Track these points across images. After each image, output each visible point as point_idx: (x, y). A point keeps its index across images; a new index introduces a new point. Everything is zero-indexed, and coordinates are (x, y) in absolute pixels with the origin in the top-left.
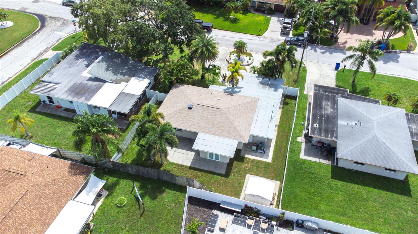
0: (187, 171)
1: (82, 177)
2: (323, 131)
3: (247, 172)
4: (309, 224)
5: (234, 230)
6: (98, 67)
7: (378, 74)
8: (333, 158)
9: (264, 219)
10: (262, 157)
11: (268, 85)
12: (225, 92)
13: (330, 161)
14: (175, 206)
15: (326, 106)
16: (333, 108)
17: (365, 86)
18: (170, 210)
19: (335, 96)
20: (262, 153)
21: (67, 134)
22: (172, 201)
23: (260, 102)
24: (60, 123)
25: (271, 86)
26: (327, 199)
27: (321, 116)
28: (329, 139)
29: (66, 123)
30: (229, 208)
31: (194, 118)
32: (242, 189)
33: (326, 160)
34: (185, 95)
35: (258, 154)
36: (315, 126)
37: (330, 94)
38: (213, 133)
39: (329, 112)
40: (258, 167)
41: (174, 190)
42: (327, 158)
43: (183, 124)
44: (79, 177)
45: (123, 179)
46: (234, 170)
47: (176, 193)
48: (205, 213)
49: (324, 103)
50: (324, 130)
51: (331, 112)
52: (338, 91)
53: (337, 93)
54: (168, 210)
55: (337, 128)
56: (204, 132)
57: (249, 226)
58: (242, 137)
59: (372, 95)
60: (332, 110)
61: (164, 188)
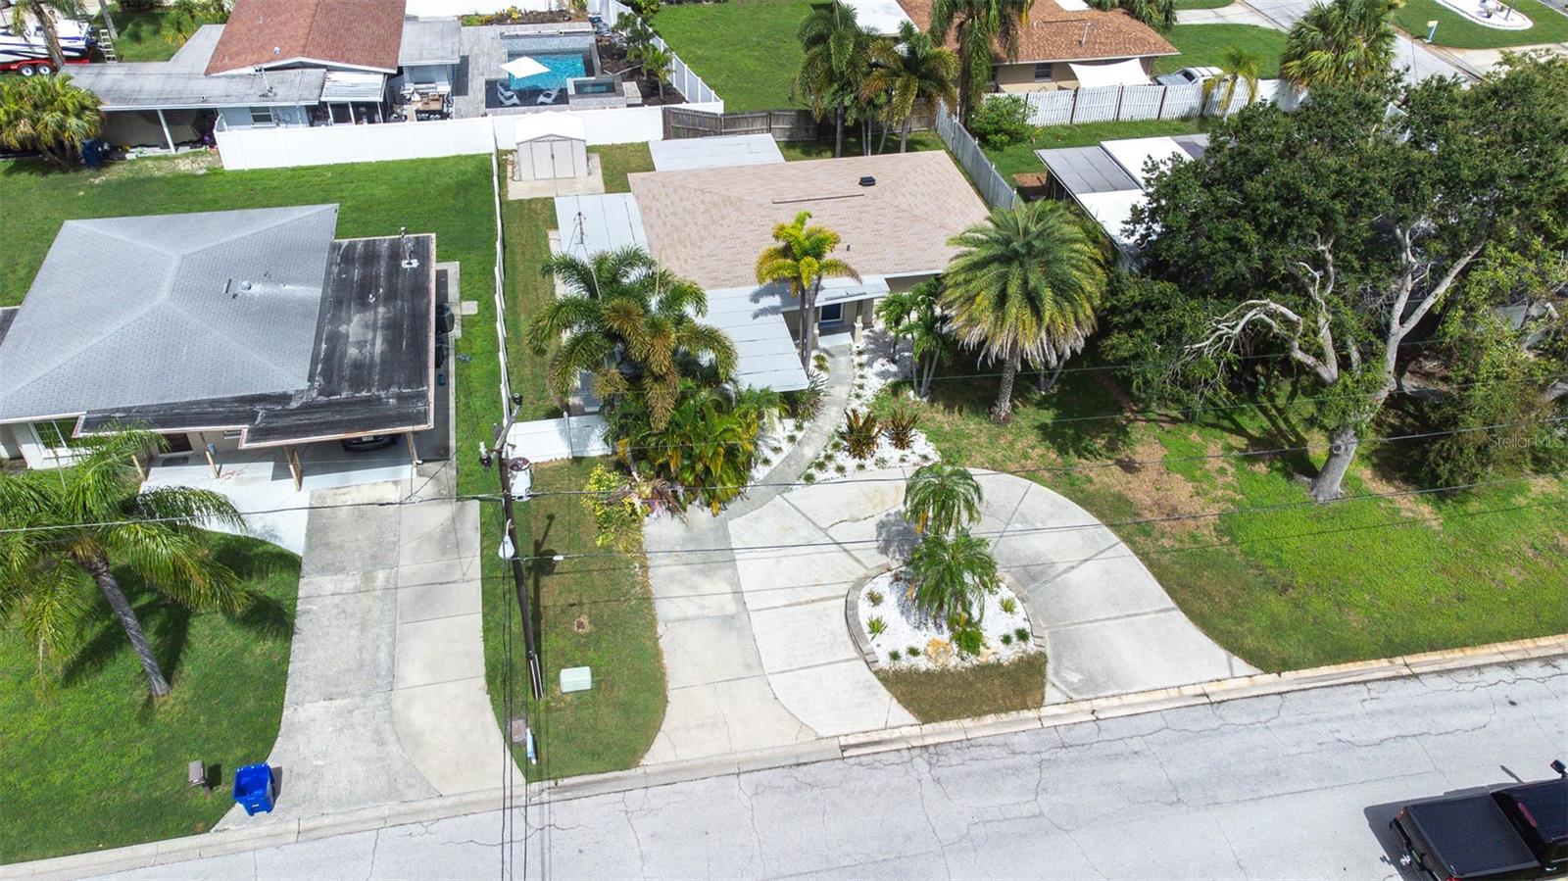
15: (370, 336)
27: (391, 296)
37: (344, 395)
53: (308, 408)
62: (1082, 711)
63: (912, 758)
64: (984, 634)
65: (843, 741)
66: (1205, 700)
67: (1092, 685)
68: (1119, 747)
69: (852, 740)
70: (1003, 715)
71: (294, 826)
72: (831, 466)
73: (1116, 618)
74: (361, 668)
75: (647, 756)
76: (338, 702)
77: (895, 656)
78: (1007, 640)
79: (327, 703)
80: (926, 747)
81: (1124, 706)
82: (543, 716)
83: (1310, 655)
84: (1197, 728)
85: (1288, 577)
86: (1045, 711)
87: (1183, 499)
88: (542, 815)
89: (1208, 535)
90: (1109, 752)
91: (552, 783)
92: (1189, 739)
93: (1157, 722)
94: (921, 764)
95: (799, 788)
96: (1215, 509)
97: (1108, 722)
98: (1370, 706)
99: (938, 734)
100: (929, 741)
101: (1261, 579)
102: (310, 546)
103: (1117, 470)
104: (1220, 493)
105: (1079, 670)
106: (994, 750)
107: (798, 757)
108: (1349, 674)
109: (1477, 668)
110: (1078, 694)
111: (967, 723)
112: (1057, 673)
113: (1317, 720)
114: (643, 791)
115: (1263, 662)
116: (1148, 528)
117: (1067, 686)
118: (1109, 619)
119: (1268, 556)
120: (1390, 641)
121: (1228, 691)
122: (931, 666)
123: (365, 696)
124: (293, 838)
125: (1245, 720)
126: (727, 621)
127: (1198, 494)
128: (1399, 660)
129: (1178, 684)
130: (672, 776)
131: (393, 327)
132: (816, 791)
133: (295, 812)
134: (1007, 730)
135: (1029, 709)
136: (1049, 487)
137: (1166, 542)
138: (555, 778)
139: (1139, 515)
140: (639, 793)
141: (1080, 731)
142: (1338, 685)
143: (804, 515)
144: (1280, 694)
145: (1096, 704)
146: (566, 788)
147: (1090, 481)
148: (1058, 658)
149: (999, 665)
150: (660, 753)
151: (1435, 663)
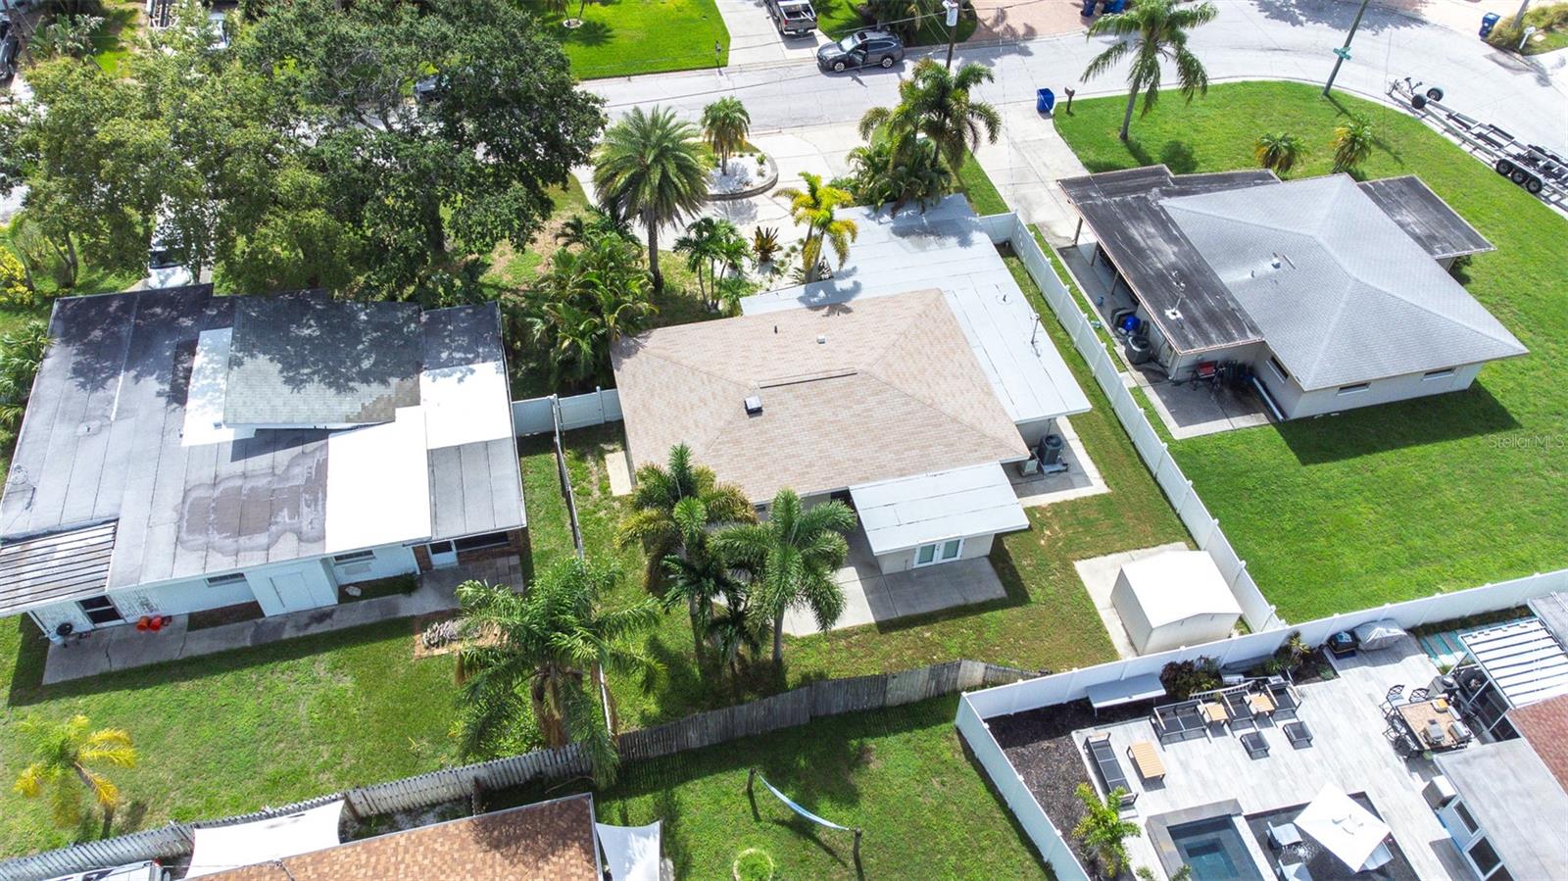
0: (883, 643)
1: (572, 853)
2: (1206, 325)
3: (1069, 556)
4: (1378, 633)
5: (1185, 766)
6: (251, 387)
7: (1167, 92)
8: (1258, 400)
9: (1240, 682)
10: (1072, 487)
11: (925, 231)
12: (815, 307)
13: (1257, 412)
14: (943, 784)
15: (1149, 242)
16: (1173, 240)
17: (1165, 141)
18: (941, 805)
19: (1145, 198)
20: (1059, 471)
21: (294, 719)
22: (922, 771)
23: (950, 299)
24: (220, 686)
25: (937, 230)
26: (1343, 536)
27: (1162, 277)
28: (1240, 342)
29: (249, 675)
30: (1125, 700)
31: (795, 443)
32: (1100, 620)
33: (1248, 413)
34: (693, 370)
35: (1050, 481)
36: (1173, 317)
37: (1129, 198)
38: (900, 470)
39: (1173, 258)
40: (1088, 525)
41: (896, 732)
42: (1247, 409)
43: (770, 478)
44: (562, 860)
45: (682, 782)
46: (1023, 568)
47: (909, 741)
48: (1057, 756)
49: (1134, 233)
50: (1207, 321)
51: (1174, 253)
52: (1140, 181)
53: (1147, 188)
54: (936, 811)
55: (1233, 300)
56: (867, 479)
57: (1216, 728)
58: (1000, 445)
59: (1203, 161)
60: (1176, 249)
61: (855, 743)
65: (781, 133)
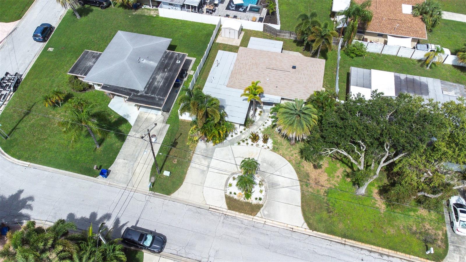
23: (226, 84)
27: (170, 71)
53: (141, 96)
62: (263, 221)
63: (221, 216)
64: (252, 195)
65: (211, 207)
66: (291, 230)
67: (269, 216)
68: (265, 232)
69: (212, 207)
70: (245, 215)
71: (109, 182)
72: (246, 142)
73: (285, 203)
74: (132, 155)
75: (173, 194)
76: (126, 161)
77: (231, 193)
78: (256, 199)
79: (123, 160)
80: (226, 215)
81: (273, 223)
82: (158, 178)
83: (323, 230)
84: (284, 235)
85: (333, 210)
86: (255, 217)
87: (323, 180)
88: (148, 198)
89: (322, 192)
90: (262, 232)
91: (153, 192)
92: (281, 236)
93: (277, 230)
94: (222, 218)
95: (196, 213)
96: (329, 186)
97: (266, 225)
98: (328, 247)
99: (230, 213)
100: (227, 214)
101: (326, 208)
102: (134, 125)
103: (312, 167)
104: (333, 182)
105: (268, 212)
106: (239, 221)
107: (200, 206)
108: (330, 238)
109: (362, 249)
110: (264, 216)
111: (237, 213)
112: (263, 210)
113: (313, 244)
114: (168, 201)
115: (311, 227)
116: (308, 184)
117: (263, 214)
118: (283, 203)
119: (332, 203)
120: (345, 234)
121: (298, 230)
122: (237, 198)
123: (130, 161)
124: (108, 184)
125: (297, 238)
126: (203, 172)
127: (327, 180)
128: (344, 239)
129: (287, 223)
130: (175, 200)
131: (166, 79)
132: (199, 215)
133: (110, 180)
134: (244, 218)
135: (252, 215)
136: (293, 166)
137: (310, 190)
138: (154, 192)
139: (309, 180)
140: (167, 201)
141: (260, 225)
142: (324, 239)
143: (233, 152)
144: (309, 235)
145: (267, 220)
146: (156, 195)
147: (303, 168)
148: (266, 207)
149: (251, 204)
150: (175, 195)
151: (353, 243)
